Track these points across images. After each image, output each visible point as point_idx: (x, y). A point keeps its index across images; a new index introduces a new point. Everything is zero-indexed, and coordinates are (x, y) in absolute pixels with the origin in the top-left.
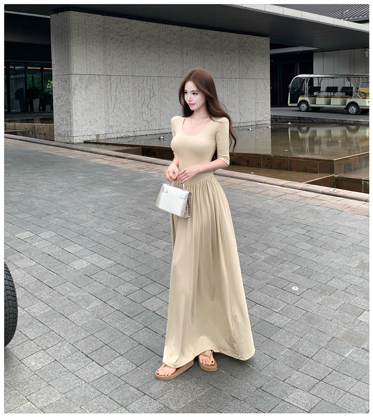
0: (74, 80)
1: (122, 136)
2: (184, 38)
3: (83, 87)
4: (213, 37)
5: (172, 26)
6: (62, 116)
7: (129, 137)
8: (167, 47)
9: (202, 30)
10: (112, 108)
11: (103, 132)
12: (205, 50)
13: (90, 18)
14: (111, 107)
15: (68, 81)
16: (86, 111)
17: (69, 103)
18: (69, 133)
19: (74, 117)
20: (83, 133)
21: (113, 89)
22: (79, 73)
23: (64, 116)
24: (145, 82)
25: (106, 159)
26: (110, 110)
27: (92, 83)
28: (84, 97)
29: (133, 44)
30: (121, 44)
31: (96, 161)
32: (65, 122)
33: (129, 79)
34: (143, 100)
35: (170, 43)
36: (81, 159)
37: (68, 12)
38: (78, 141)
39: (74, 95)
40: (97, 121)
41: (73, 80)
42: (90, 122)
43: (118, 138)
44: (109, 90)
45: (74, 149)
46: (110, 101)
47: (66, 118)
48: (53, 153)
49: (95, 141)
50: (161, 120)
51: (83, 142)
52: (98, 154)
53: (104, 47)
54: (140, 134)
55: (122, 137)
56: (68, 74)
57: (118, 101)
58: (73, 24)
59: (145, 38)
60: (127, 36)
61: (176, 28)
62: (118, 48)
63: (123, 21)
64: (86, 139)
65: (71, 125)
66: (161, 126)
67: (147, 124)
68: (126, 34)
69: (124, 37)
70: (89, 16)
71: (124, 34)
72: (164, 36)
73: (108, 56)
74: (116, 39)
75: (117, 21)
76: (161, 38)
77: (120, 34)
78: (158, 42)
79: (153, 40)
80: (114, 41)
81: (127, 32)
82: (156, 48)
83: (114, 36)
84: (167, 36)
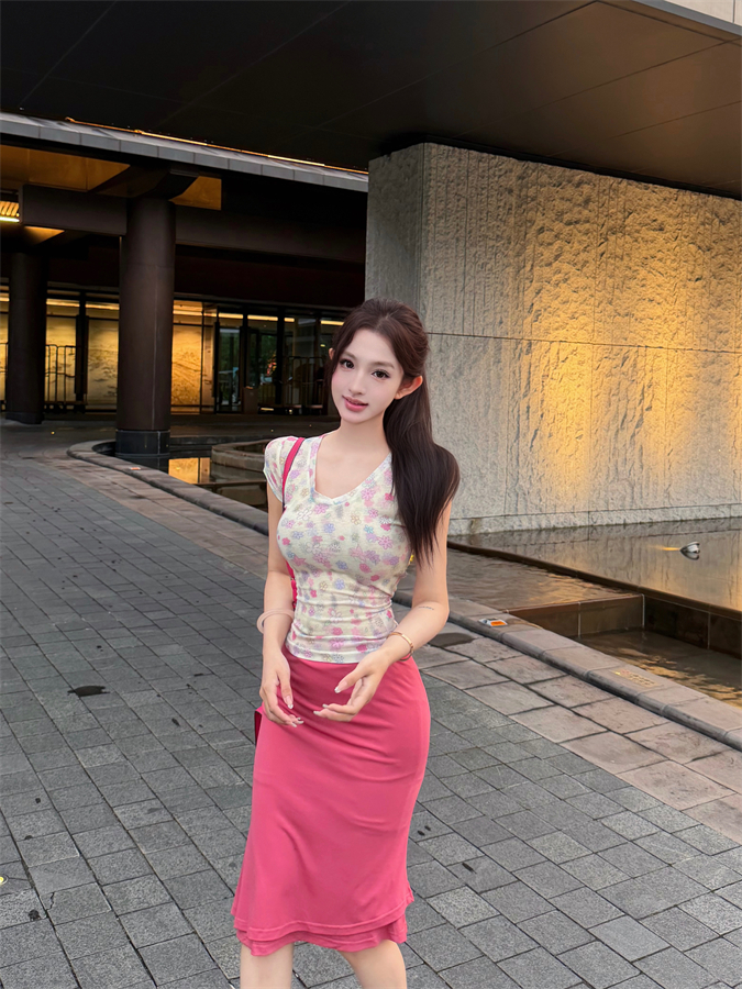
1: (553, 523)
3: (449, 372)
7: (574, 528)
8: (700, 261)
10: (530, 439)
11: (497, 510)
13: (483, 165)
14: (525, 437)
22: (439, 330)
26: (523, 446)
27: (476, 360)
28: (450, 401)
29: (602, 248)
30: (567, 247)
33: (583, 352)
34: (621, 418)
35: (710, 249)
37: (421, 145)
40: (481, 477)
43: (540, 531)
44: (524, 384)
46: (523, 417)
50: (671, 480)
53: (518, 255)
54: (606, 521)
55: (554, 529)
57: (549, 418)
58: (432, 183)
59: (638, 231)
60: (587, 226)
62: (557, 257)
63: (577, 178)
66: (669, 496)
67: (629, 491)
68: (583, 219)
69: (578, 226)
70: (480, 161)
71: (577, 216)
72: (692, 228)
73: (527, 281)
74: (553, 230)
75: (560, 176)
76: (685, 233)
77: (567, 217)
78: (674, 246)
79: (661, 237)
80: (546, 236)
81: (586, 212)
82: (669, 262)
83: (547, 223)
84: (702, 228)
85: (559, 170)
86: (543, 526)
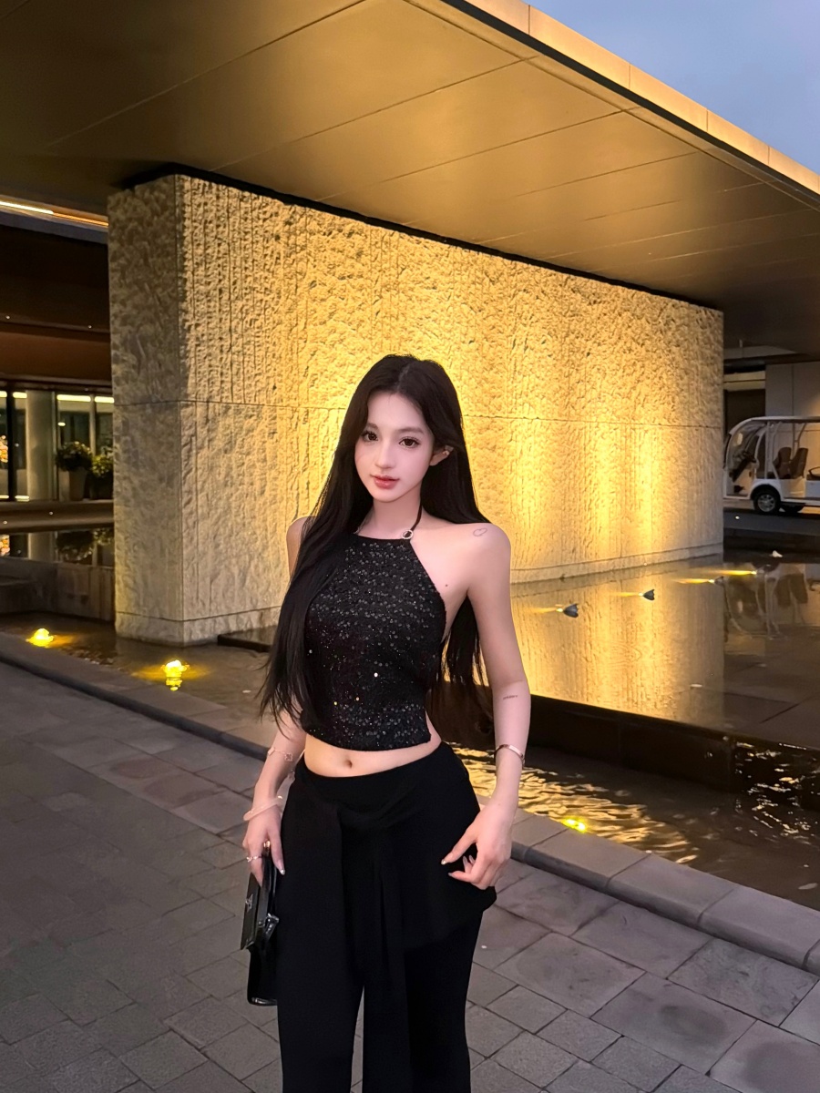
0: (190, 420)
2: (518, 297)
4: (593, 298)
5: (486, 257)
8: (472, 323)
9: (565, 276)
12: (572, 336)
13: (245, 206)
18: (167, 610)
20: (214, 608)
27: (249, 431)
29: (377, 307)
30: (342, 304)
35: (481, 310)
37: (170, 177)
38: (198, 636)
41: (184, 420)
46: (303, 496)
51: (213, 638)
53: (290, 311)
58: (187, 223)
59: (412, 289)
60: (361, 281)
61: (498, 264)
62: (331, 315)
63: (347, 229)
68: (356, 274)
69: (351, 280)
70: (241, 200)
71: (351, 270)
72: (465, 287)
73: (301, 341)
74: (325, 285)
75: (331, 224)
76: (457, 293)
77: (339, 271)
78: (447, 306)
79: (434, 295)
80: (319, 291)
81: (358, 266)
82: (443, 323)
83: (319, 276)
84: (473, 286)
85: (328, 216)
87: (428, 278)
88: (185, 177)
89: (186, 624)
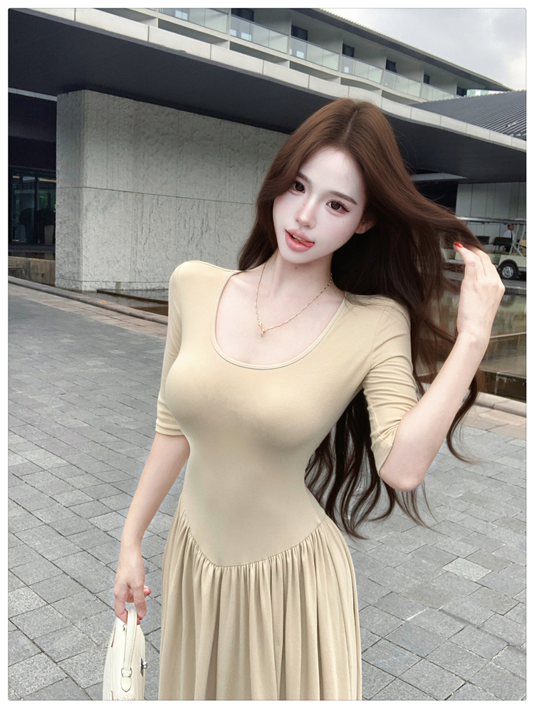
0: (87, 196)
1: (153, 287)
2: (260, 146)
3: (100, 208)
5: (242, 125)
6: (66, 249)
8: (233, 157)
10: (143, 243)
11: (127, 279)
13: (116, 103)
14: (141, 243)
15: (77, 198)
16: (103, 244)
17: (77, 231)
18: (76, 276)
19: (84, 252)
20: (96, 277)
21: (146, 215)
22: (94, 186)
23: (70, 250)
24: (195, 208)
25: (115, 317)
26: (140, 247)
27: (114, 203)
28: (101, 223)
29: (180, 149)
30: (162, 147)
31: (98, 318)
32: (71, 259)
33: (171, 201)
34: (191, 236)
35: (238, 151)
36: (77, 313)
37: (83, 91)
38: (88, 289)
39: (86, 219)
40: (118, 262)
41: (85, 196)
42: (108, 262)
44: (139, 215)
45: (73, 299)
46: (139, 233)
47: (72, 253)
48: (41, 302)
49: (114, 292)
51: (95, 290)
52: (107, 308)
53: (136, 150)
55: (154, 290)
56: (78, 187)
57: (153, 234)
58: (89, 111)
59: (199, 140)
60: (172, 136)
61: (250, 129)
62: (156, 152)
63: (167, 112)
64: (100, 287)
65: (79, 263)
68: (170, 132)
69: (167, 136)
70: (115, 100)
71: (167, 131)
72: (229, 140)
73: (141, 163)
74: (154, 138)
75: (158, 110)
76: (224, 143)
77: (162, 131)
78: (219, 149)
79: (212, 144)
80: (151, 140)
81: (172, 129)
82: (216, 157)
83: (151, 134)
84: (233, 140)
85: (157, 107)
86: (149, 288)
87: (209, 135)
88: (89, 91)
89: (83, 283)
